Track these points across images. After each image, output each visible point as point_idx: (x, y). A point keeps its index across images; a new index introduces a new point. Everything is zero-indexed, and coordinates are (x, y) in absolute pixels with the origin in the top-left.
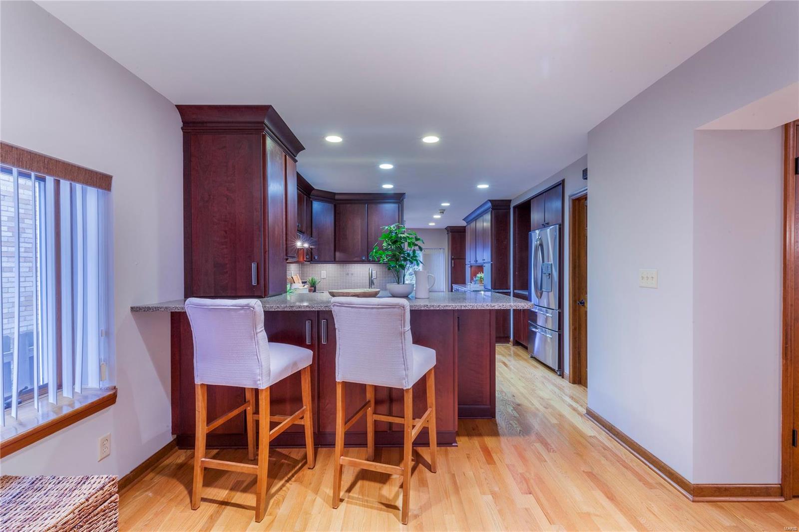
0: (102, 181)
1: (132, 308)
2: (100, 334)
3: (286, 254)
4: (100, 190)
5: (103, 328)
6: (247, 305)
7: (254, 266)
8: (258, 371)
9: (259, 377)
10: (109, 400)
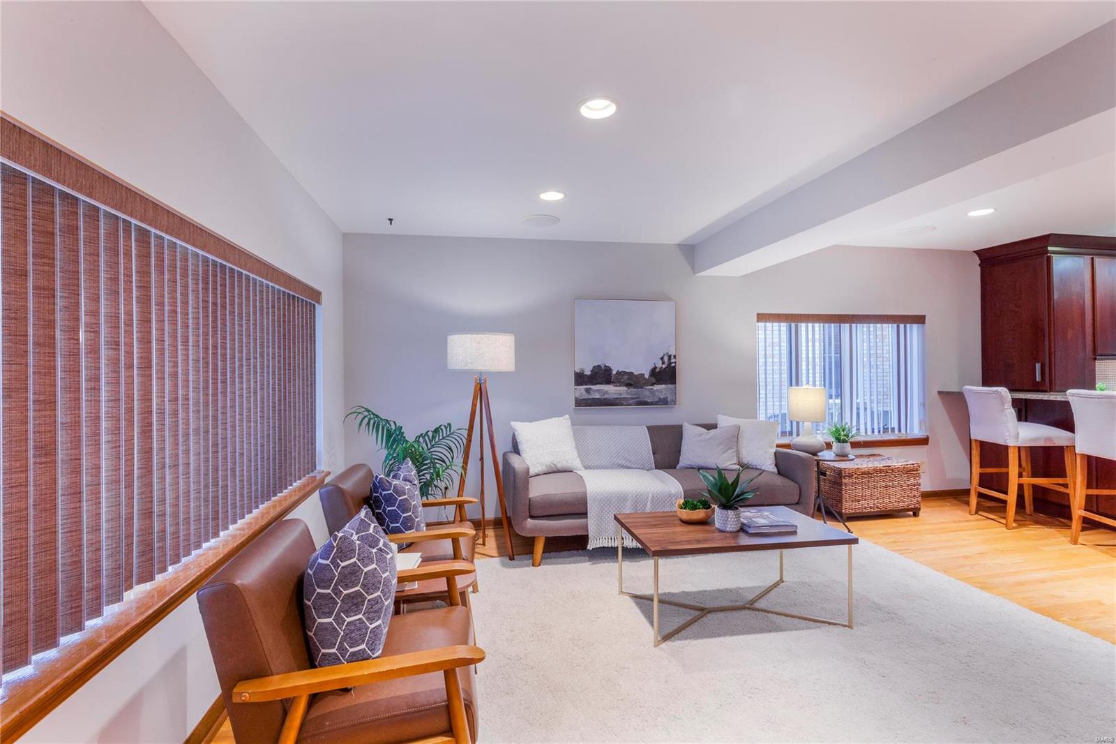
0: (920, 320)
1: (938, 392)
2: (920, 405)
3: (1094, 354)
4: (919, 325)
5: (921, 401)
6: (996, 391)
7: (1038, 366)
8: (1007, 434)
9: (1008, 438)
10: (924, 441)
